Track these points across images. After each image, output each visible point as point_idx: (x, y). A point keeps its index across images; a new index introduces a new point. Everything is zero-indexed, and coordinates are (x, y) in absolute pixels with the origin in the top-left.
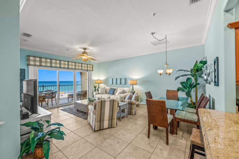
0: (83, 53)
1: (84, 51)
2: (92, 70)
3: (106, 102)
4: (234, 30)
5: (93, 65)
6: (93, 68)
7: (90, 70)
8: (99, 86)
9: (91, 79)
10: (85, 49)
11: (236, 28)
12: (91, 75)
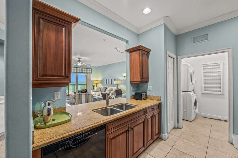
0: (78, 61)
1: (78, 59)
2: (91, 73)
3: (82, 95)
4: (129, 53)
5: (91, 69)
6: (91, 71)
7: (89, 73)
8: (97, 85)
9: (90, 80)
10: (79, 58)
11: (130, 52)
12: (90, 77)
